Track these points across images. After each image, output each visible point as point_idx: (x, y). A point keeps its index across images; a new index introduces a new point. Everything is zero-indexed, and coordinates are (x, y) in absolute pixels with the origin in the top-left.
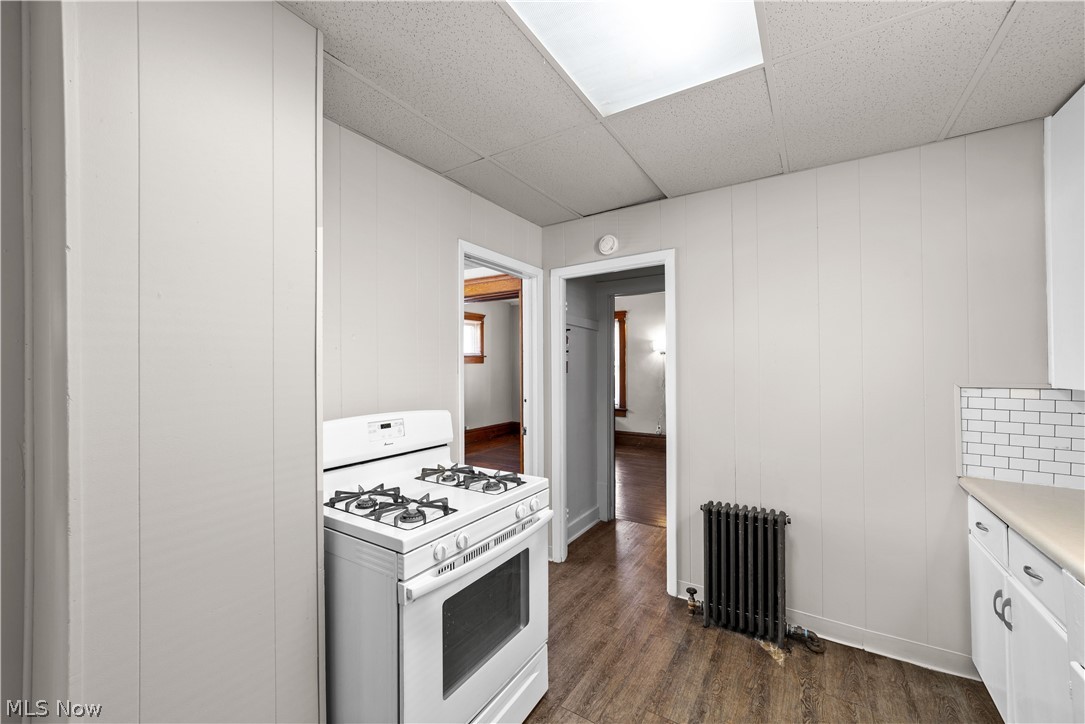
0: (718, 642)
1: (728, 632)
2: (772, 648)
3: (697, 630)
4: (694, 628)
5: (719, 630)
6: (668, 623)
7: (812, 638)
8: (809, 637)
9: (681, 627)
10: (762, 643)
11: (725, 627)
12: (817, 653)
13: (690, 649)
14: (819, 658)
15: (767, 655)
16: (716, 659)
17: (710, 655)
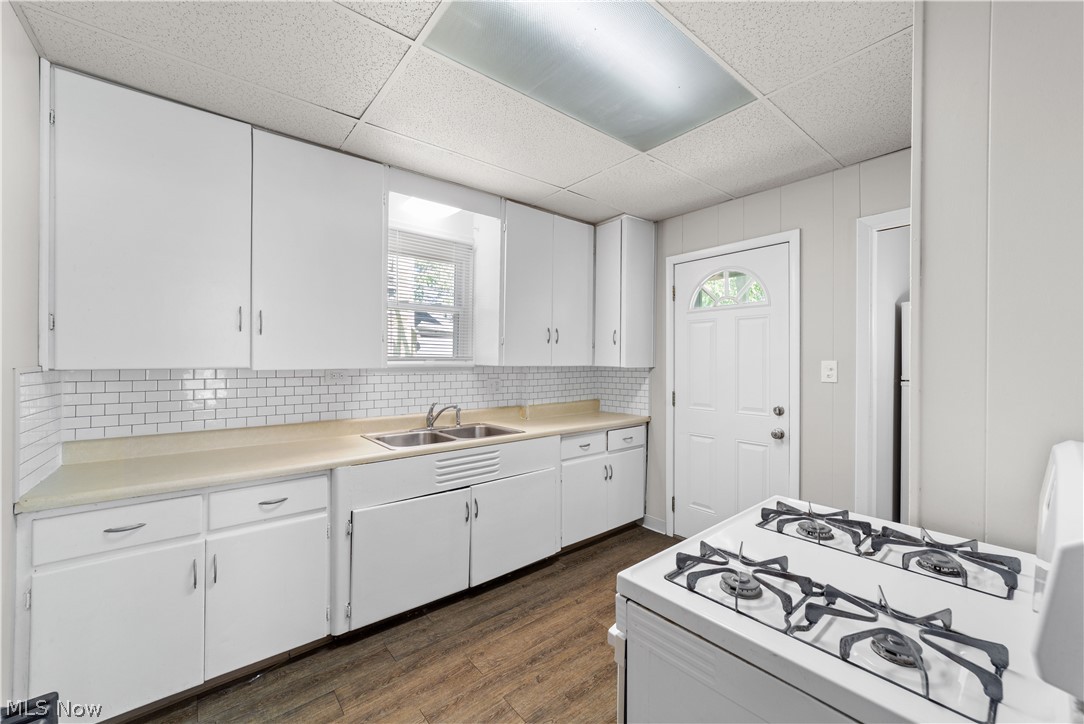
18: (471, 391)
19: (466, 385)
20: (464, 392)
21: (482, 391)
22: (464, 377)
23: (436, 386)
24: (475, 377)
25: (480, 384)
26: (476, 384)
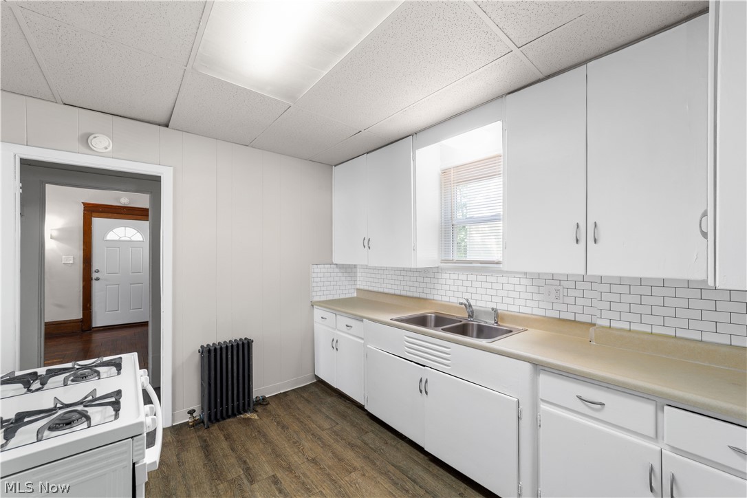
0: (221, 430)
1: (222, 422)
2: (248, 415)
3: (204, 433)
4: (200, 433)
5: (216, 425)
6: (181, 441)
7: (264, 399)
8: (263, 399)
9: (192, 438)
10: (242, 416)
11: (217, 421)
12: (267, 405)
13: (210, 443)
14: (269, 406)
15: (249, 419)
16: (227, 437)
17: (223, 438)
18: (523, 295)
19: (518, 288)
20: (516, 295)
21: (536, 297)
22: (516, 281)
23: (489, 285)
24: (528, 282)
25: (535, 289)
26: (530, 289)
